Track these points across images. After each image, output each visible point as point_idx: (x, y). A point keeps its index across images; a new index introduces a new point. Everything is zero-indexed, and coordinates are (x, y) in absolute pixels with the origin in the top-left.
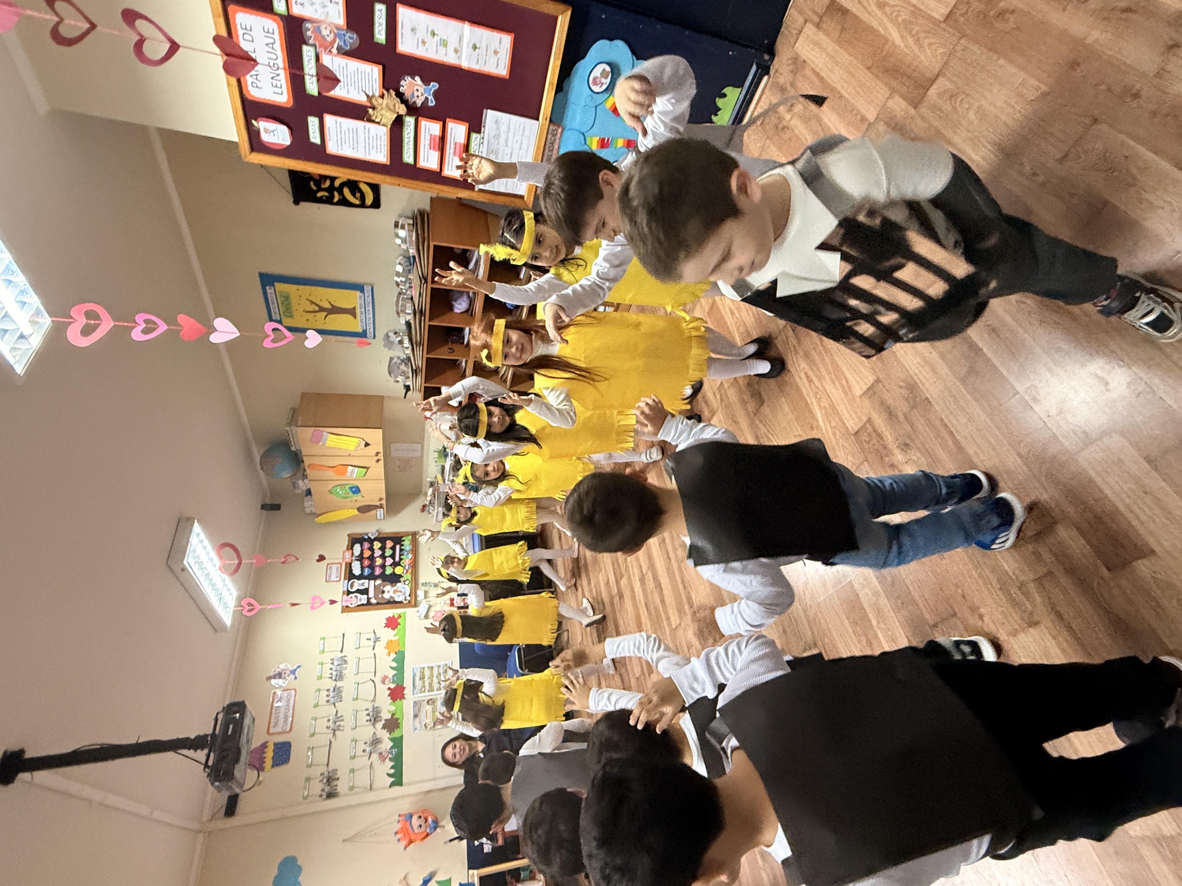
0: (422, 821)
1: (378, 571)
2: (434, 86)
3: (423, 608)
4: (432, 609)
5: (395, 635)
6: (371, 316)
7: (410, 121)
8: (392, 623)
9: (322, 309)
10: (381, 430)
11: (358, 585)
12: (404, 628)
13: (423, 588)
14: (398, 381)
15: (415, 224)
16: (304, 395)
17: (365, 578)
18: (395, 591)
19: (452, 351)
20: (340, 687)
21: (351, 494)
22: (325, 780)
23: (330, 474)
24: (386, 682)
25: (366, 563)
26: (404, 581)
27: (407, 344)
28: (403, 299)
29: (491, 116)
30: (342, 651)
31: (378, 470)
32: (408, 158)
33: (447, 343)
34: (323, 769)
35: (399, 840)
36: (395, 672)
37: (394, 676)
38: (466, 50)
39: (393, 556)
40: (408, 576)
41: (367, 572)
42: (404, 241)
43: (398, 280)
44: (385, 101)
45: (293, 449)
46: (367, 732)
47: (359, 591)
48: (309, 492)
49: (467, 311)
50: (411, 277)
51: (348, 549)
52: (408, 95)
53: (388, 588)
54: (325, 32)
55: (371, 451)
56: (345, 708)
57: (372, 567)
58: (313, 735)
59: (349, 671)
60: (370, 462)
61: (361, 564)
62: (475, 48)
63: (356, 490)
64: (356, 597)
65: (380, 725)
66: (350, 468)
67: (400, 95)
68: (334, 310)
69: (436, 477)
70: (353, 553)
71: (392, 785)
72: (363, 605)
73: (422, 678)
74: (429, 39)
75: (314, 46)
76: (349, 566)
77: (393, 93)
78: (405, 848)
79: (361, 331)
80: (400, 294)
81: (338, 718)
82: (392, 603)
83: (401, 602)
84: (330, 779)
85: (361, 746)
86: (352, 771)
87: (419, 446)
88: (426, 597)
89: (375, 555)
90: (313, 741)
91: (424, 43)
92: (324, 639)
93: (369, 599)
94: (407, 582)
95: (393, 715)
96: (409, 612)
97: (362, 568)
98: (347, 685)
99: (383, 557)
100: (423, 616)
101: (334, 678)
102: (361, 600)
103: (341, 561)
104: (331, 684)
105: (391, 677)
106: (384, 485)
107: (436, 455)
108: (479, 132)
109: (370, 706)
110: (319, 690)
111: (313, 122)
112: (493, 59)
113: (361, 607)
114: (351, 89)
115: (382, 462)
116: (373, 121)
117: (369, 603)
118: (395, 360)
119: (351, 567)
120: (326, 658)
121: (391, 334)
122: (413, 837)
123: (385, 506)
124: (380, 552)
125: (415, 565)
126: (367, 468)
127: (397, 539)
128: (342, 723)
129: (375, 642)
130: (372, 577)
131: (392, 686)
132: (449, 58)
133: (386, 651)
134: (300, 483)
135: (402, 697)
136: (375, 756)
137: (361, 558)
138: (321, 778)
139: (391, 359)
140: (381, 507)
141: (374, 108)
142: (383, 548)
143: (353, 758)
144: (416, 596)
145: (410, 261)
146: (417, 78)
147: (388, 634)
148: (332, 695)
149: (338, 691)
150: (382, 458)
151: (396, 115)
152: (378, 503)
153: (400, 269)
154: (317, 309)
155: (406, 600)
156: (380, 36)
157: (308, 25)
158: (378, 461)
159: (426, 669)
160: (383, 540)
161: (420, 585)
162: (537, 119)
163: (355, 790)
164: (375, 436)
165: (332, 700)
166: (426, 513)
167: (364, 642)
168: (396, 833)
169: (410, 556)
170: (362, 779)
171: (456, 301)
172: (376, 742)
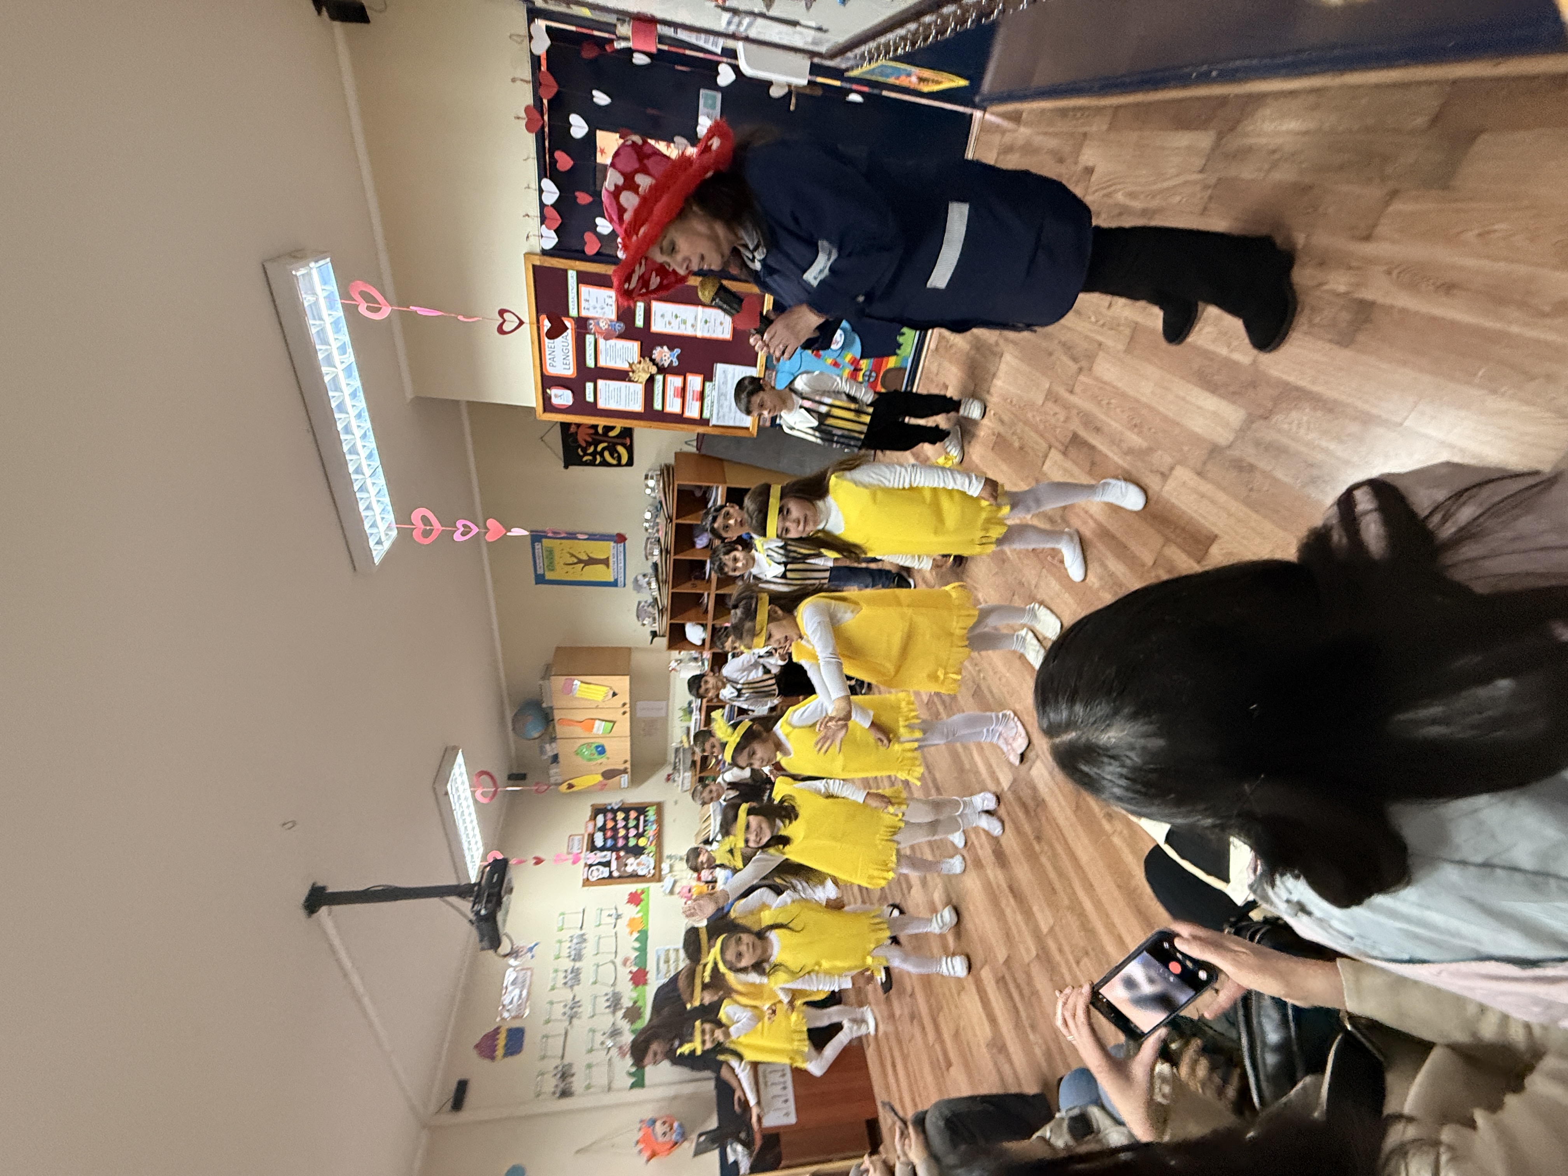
0: (666, 1128)
1: (621, 843)
2: (677, 351)
3: (668, 882)
4: (678, 884)
5: (638, 912)
6: (622, 565)
7: (659, 378)
8: (635, 899)
9: (580, 561)
10: (628, 678)
11: (600, 856)
12: (648, 904)
13: (668, 861)
14: (644, 625)
15: (662, 473)
16: (558, 649)
17: (608, 849)
18: (638, 864)
19: (694, 586)
20: (578, 969)
21: (596, 756)
22: (559, 1076)
23: (578, 731)
24: (628, 963)
25: (609, 834)
26: (649, 854)
27: (654, 585)
28: (651, 543)
29: (720, 368)
30: (581, 928)
31: (624, 726)
32: (658, 406)
33: (690, 580)
34: (558, 1062)
35: (640, 1151)
36: (637, 954)
37: (636, 957)
38: (699, 325)
39: (637, 827)
40: (652, 848)
41: (609, 843)
42: (653, 489)
43: (647, 525)
44: (642, 366)
45: (544, 705)
46: (606, 1021)
47: (599, 864)
48: (555, 759)
49: (707, 547)
50: (658, 520)
51: (590, 820)
52: (658, 360)
53: (631, 860)
54: (602, 325)
55: (618, 701)
56: (583, 992)
57: (615, 838)
58: (548, 1022)
59: (589, 950)
60: (617, 715)
61: (604, 835)
62: (706, 322)
63: (601, 750)
64: (598, 870)
65: (620, 1014)
66: (597, 722)
67: (653, 361)
68: (591, 561)
69: (681, 742)
70: (595, 825)
71: (633, 1086)
72: (604, 878)
73: (667, 961)
74: (673, 321)
75: (594, 334)
76: (591, 837)
77: (647, 359)
78: (648, 1160)
79: (612, 580)
80: (648, 539)
81: (575, 1004)
82: (634, 877)
83: (644, 876)
84: (565, 1074)
85: (599, 1038)
86: (589, 1066)
87: (664, 703)
88: (671, 871)
89: (619, 826)
90: (550, 1029)
91: (670, 323)
92: (563, 914)
93: (611, 872)
94: (651, 854)
95: (635, 1002)
96: (653, 888)
97: (605, 840)
98: (586, 966)
99: (626, 827)
100: (668, 891)
101: (572, 957)
102: (602, 873)
103: (583, 832)
104: (568, 964)
105: (633, 957)
106: (628, 744)
107: (681, 713)
108: (711, 380)
109: (610, 990)
110: (556, 971)
111: (589, 386)
112: (720, 329)
113: (602, 881)
114: (618, 360)
115: (628, 715)
116: (633, 381)
117: (611, 876)
118: (642, 604)
119: (593, 839)
120: (565, 935)
121: (640, 577)
122: (657, 1148)
123: (629, 770)
124: (624, 823)
125: (659, 836)
126: (614, 722)
127: (641, 810)
128: (580, 1010)
129: (617, 919)
130: (614, 849)
131: (635, 969)
132: (689, 332)
133: (628, 930)
134: (548, 747)
135: (645, 983)
136: (614, 1052)
137: (603, 829)
138: (555, 1072)
139: (639, 603)
140: (625, 771)
141: (633, 372)
142: (626, 819)
143: (591, 1051)
144: (660, 870)
145: (658, 508)
146: (665, 348)
147: (631, 911)
148: (570, 976)
149: (576, 972)
150: (628, 710)
151: (649, 375)
152: (622, 767)
153: (648, 516)
154: (576, 560)
155: (649, 873)
156: (639, 322)
157: (591, 321)
158: (624, 713)
159: (671, 952)
160: (626, 810)
161: (665, 858)
162: (755, 366)
163: (592, 1090)
164: (622, 683)
165: (570, 983)
166: (670, 782)
167: (606, 920)
168: (638, 1142)
169: (655, 827)
170: (600, 1078)
171: (697, 537)
172: (615, 1033)
